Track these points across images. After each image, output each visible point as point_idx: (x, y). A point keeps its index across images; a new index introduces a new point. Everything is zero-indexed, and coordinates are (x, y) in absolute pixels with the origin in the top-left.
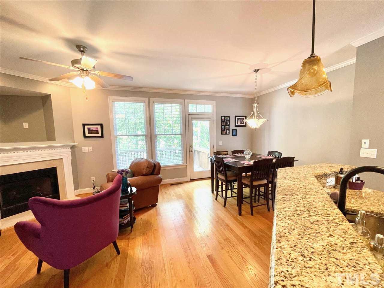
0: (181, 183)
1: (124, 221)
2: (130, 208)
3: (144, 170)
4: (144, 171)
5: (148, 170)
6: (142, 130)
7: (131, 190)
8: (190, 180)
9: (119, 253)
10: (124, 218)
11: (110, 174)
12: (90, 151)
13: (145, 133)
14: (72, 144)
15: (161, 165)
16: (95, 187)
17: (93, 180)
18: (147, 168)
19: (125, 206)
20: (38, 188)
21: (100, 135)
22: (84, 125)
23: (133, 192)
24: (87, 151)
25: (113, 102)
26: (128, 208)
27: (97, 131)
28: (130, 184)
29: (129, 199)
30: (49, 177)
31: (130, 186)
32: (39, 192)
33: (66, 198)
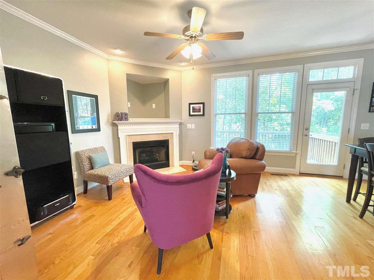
0: (286, 175)
1: (219, 206)
3: (245, 152)
4: (244, 154)
5: (249, 153)
6: (242, 108)
7: (230, 173)
8: (300, 173)
9: (212, 247)
10: (219, 204)
11: (207, 151)
12: (192, 128)
13: (245, 111)
14: (180, 121)
15: (267, 149)
16: (194, 161)
17: (193, 155)
18: (249, 149)
19: (222, 191)
20: (157, 154)
21: (201, 113)
22: (190, 104)
23: (232, 177)
24: (191, 128)
25: (216, 79)
26: (225, 194)
27: (200, 109)
28: (229, 165)
29: (227, 184)
30: (164, 146)
31: (229, 167)
32: (157, 158)
33: (173, 166)
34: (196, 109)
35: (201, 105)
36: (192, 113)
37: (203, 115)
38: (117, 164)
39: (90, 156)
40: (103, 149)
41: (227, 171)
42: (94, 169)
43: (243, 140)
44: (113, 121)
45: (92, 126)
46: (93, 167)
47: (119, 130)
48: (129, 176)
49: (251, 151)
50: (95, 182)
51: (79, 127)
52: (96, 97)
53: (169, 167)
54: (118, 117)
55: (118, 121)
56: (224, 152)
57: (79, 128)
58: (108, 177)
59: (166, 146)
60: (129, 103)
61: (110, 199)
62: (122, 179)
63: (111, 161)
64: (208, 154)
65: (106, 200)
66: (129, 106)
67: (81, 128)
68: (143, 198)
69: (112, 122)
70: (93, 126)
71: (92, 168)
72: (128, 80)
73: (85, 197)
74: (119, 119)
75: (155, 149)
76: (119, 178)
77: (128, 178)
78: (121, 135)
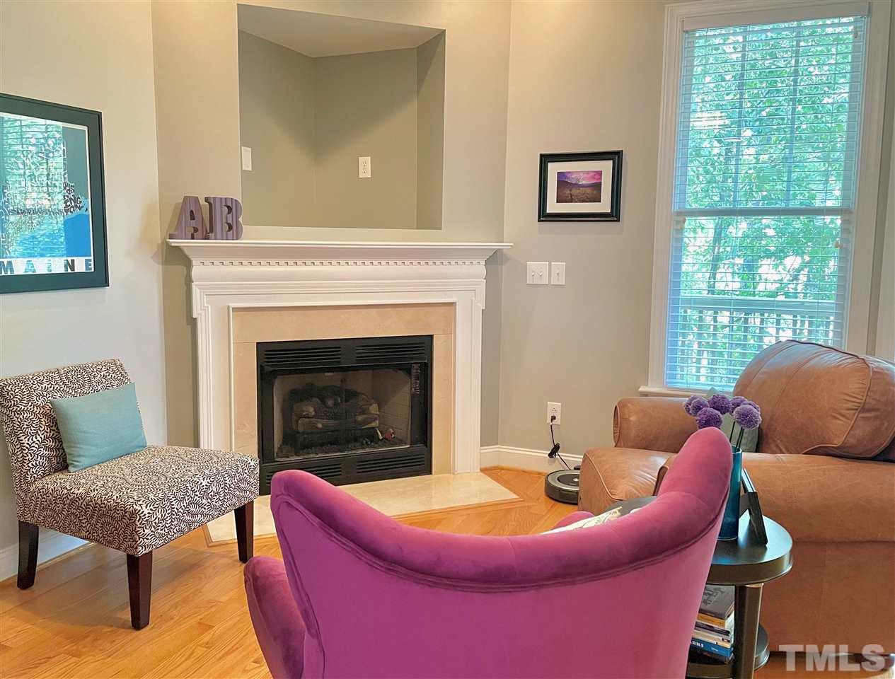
2: (737, 647)
3: (840, 422)
4: (839, 432)
5: (864, 430)
7: (758, 538)
11: (629, 405)
12: (554, 281)
14: (496, 245)
16: (555, 450)
17: (553, 418)
18: (864, 410)
19: (711, 629)
20: (374, 409)
21: (604, 206)
22: (546, 159)
23: (768, 557)
24: (544, 281)
25: (687, 32)
26: (728, 646)
27: (598, 186)
28: (754, 493)
29: (741, 592)
30: (408, 371)
31: (753, 502)
32: (373, 425)
33: (449, 469)
34: (577, 186)
35: (606, 167)
36: (553, 207)
37: (614, 215)
38: (181, 450)
39: (54, 407)
40: (115, 374)
41: (744, 521)
42: (71, 469)
43: (834, 358)
44: (171, 237)
45: (69, 259)
46: (65, 460)
47: (194, 285)
48: (236, 511)
49: (876, 417)
50: (75, 534)
51: (10, 263)
52: (93, 120)
53: (430, 473)
54: (193, 218)
55: (193, 238)
56: (727, 419)
57: (12, 271)
58: (134, 513)
59: (415, 370)
60: (247, 153)
61: (139, 620)
62: (202, 525)
63: (154, 432)
64: (633, 418)
65: (123, 626)
66: (248, 166)
67: (20, 268)
68: (309, 644)
69: (162, 243)
70: (73, 261)
71: (62, 464)
72: (244, 38)
73: (24, 604)
74: (196, 230)
75: (361, 382)
76: (186, 517)
77: (229, 521)
78: (202, 306)
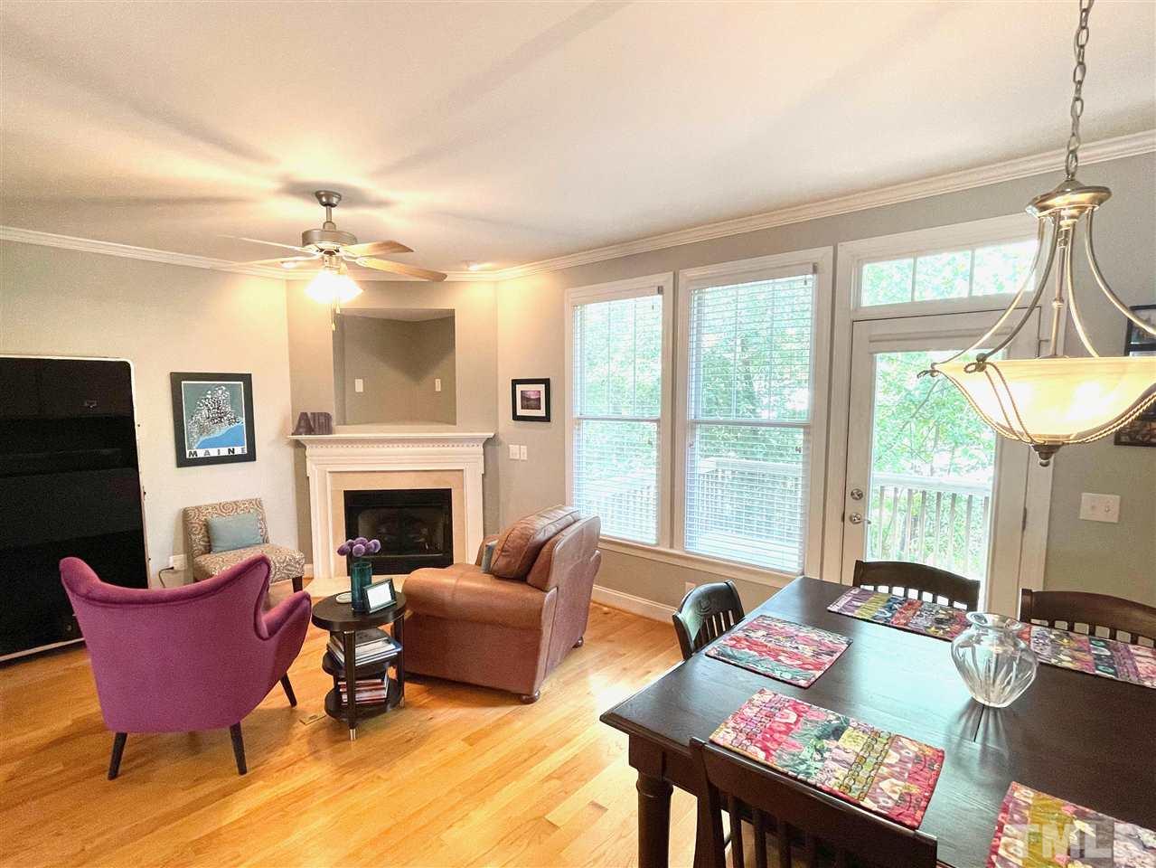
9: (242, 770)
12: (522, 458)
14: (488, 435)
20: (424, 531)
21: (542, 412)
22: (515, 383)
24: (518, 457)
25: (575, 306)
27: (539, 400)
34: (530, 399)
35: (542, 387)
36: (520, 412)
37: (547, 419)
39: (208, 522)
42: (211, 552)
44: (295, 435)
45: (231, 448)
47: (307, 459)
48: (294, 580)
51: (195, 452)
52: (246, 379)
54: (305, 423)
55: (306, 435)
57: (197, 455)
60: (360, 382)
66: (361, 390)
67: (201, 454)
69: (290, 438)
70: (234, 449)
71: (209, 549)
74: (307, 430)
78: (312, 470)
